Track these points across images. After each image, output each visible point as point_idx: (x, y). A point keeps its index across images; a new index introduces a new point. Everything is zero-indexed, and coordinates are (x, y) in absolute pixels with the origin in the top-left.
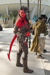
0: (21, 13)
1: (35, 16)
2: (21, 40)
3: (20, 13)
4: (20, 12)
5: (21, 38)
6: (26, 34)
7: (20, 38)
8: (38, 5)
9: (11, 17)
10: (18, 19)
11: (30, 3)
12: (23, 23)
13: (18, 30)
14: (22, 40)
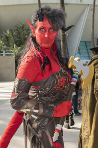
0: (40, 29)
1: (85, 43)
2: (39, 135)
3: (37, 31)
4: (36, 27)
5: (39, 127)
6: (56, 112)
7: (35, 125)
8: (92, 8)
9: (8, 45)
10: (28, 54)
11: (67, 4)
12: (47, 67)
13: (30, 94)
14: (43, 133)
